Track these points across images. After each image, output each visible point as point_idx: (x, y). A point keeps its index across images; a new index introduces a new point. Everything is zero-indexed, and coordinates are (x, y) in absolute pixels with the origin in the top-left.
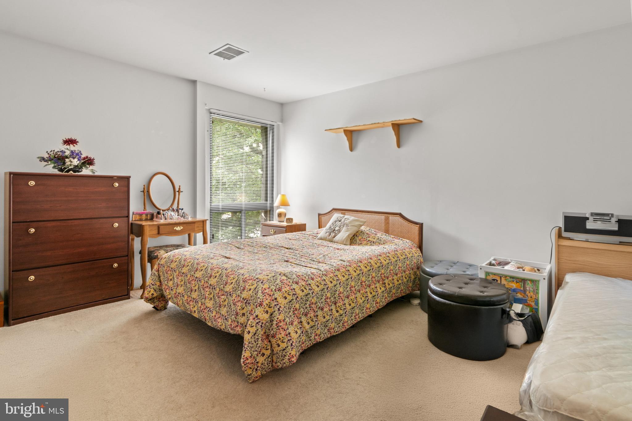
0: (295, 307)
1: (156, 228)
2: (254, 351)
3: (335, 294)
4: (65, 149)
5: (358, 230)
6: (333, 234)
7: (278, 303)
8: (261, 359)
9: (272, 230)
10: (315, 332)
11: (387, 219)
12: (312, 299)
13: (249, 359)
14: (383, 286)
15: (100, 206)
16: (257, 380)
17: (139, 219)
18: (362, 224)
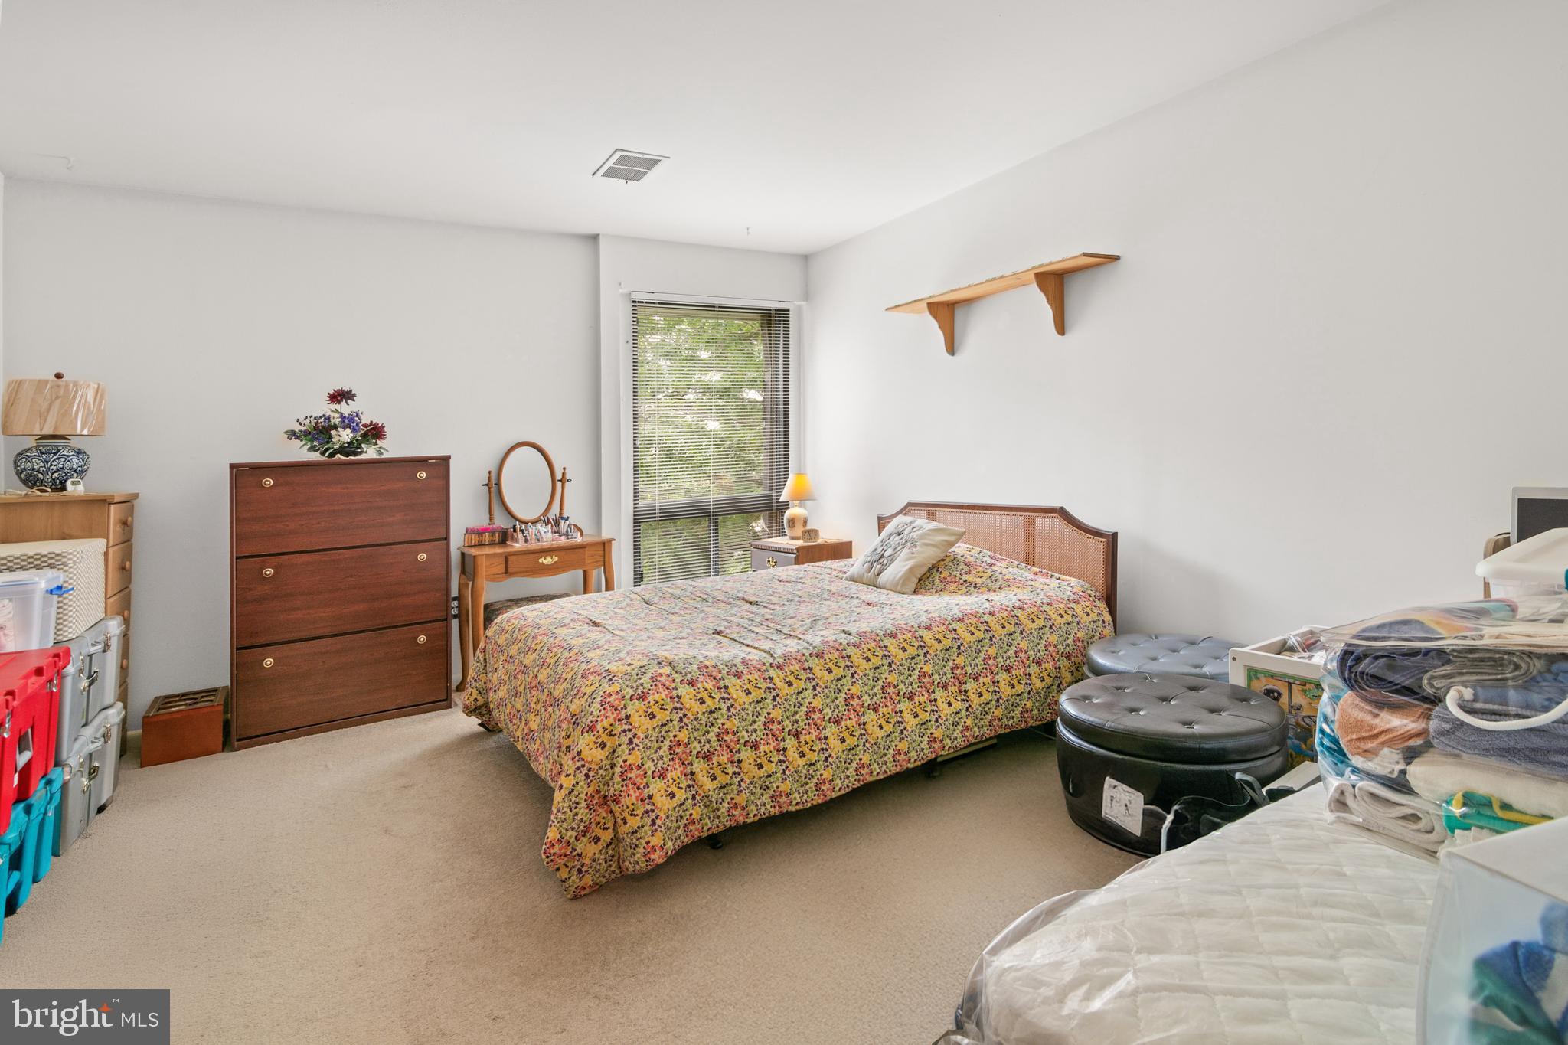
0: (677, 739)
1: (502, 560)
2: (567, 830)
3: (796, 713)
4: (332, 411)
5: (944, 555)
6: (877, 567)
7: (630, 727)
8: (585, 847)
9: (770, 559)
10: (732, 799)
11: (1030, 524)
12: (725, 721)
13: (557, 846)
14: (959, 698)
15: (391, 519)
16: (584, 895)
17: (477, 543)
18: (952, 539)
